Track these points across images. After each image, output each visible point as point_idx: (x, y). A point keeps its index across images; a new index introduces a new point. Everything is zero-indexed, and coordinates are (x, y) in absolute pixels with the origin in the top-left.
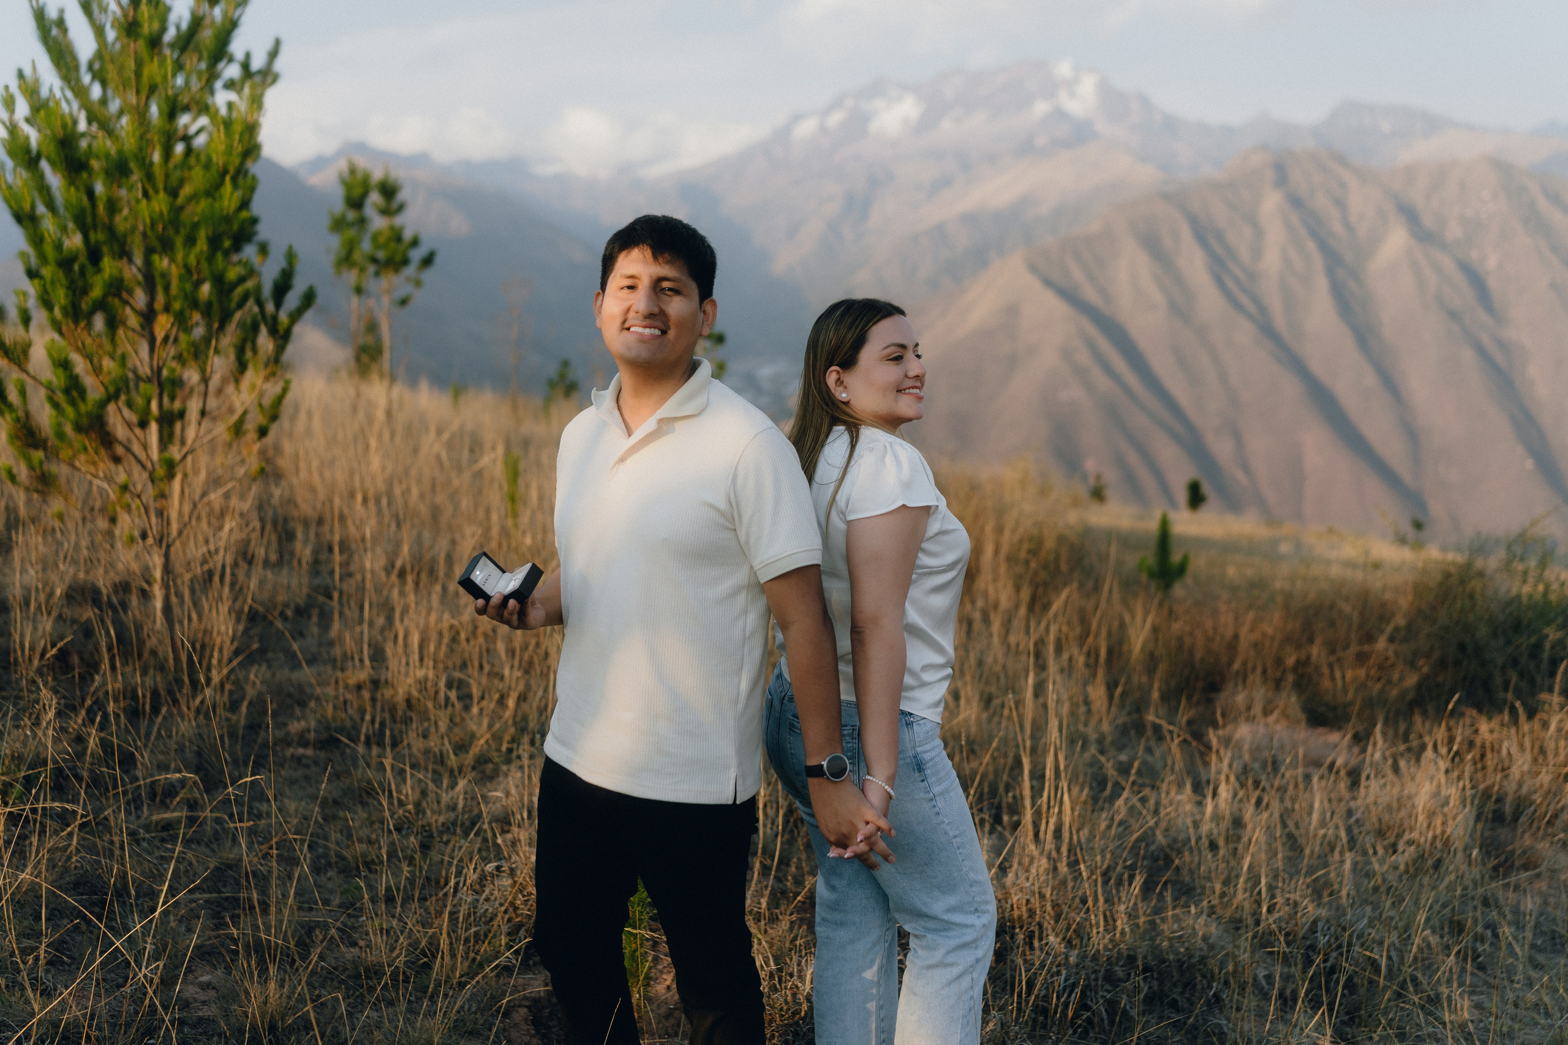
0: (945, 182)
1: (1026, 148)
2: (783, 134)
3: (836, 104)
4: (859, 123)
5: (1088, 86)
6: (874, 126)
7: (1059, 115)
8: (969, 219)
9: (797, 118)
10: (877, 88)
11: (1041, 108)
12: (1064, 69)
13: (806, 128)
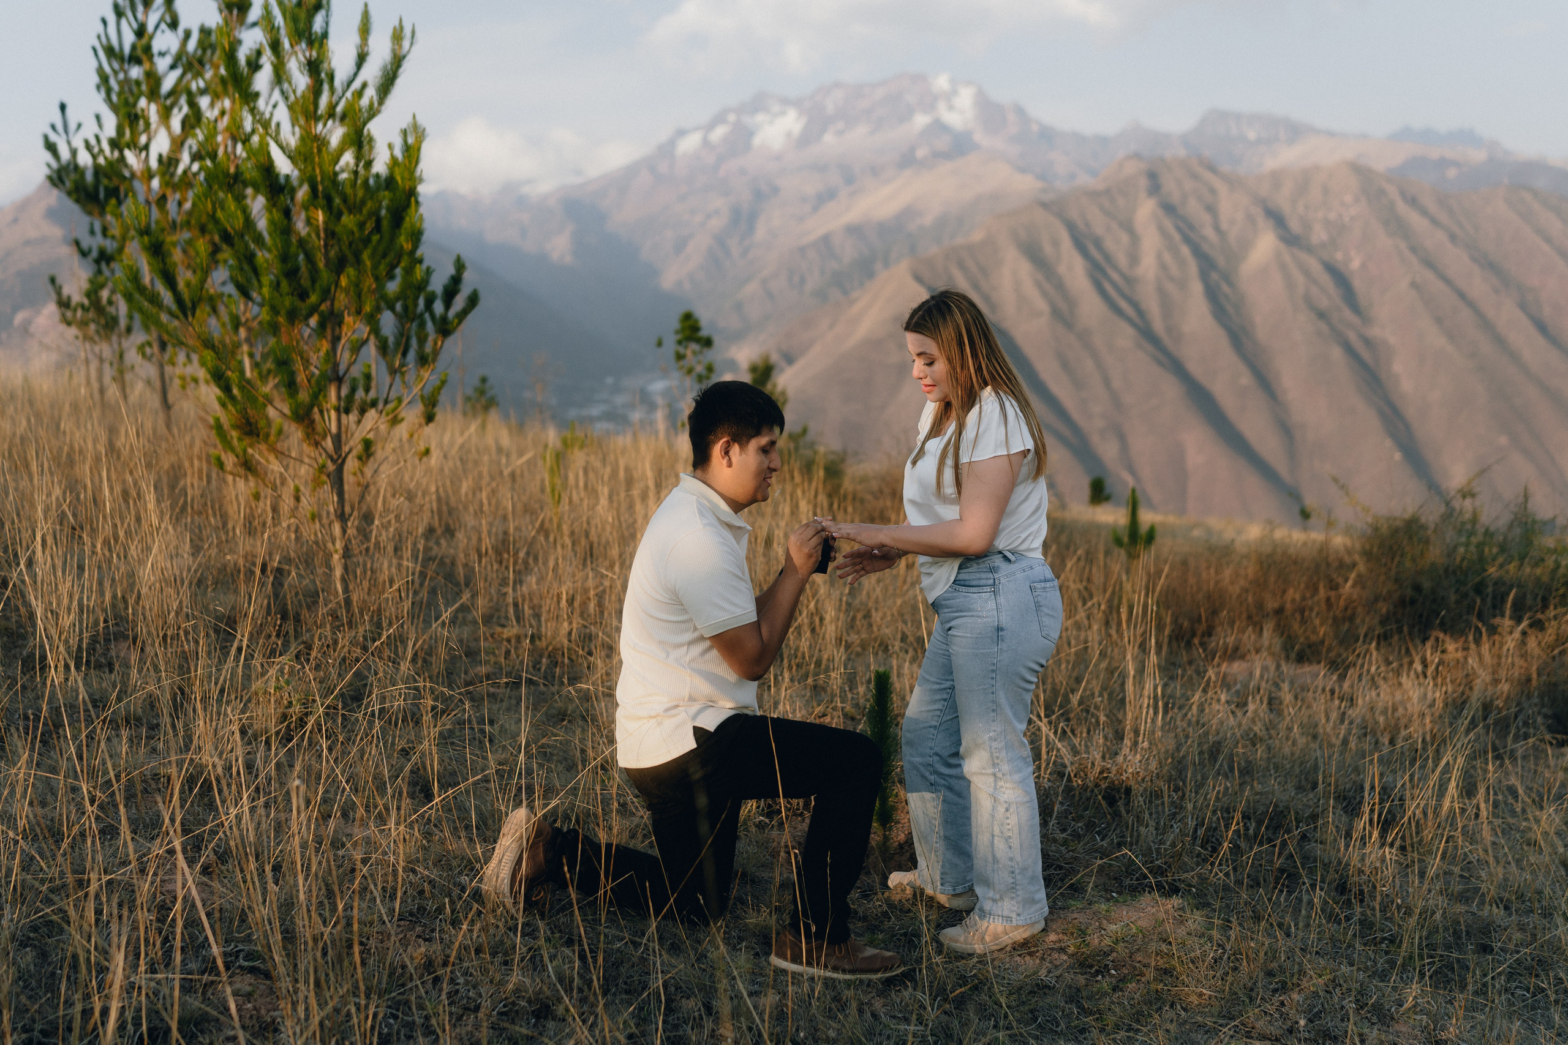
0: (828, 196)
1: (907, 161)
2: (667, 150)
3: (719, 119)
4: (742, 138)
5: (965, 98)
6: (757, 141)
7: (939, 127)
8: (854, 230)
9: (681, 133)
10: (758, 103)
11: (921, 120)
12: (942, 82)
13: (689, 144)
